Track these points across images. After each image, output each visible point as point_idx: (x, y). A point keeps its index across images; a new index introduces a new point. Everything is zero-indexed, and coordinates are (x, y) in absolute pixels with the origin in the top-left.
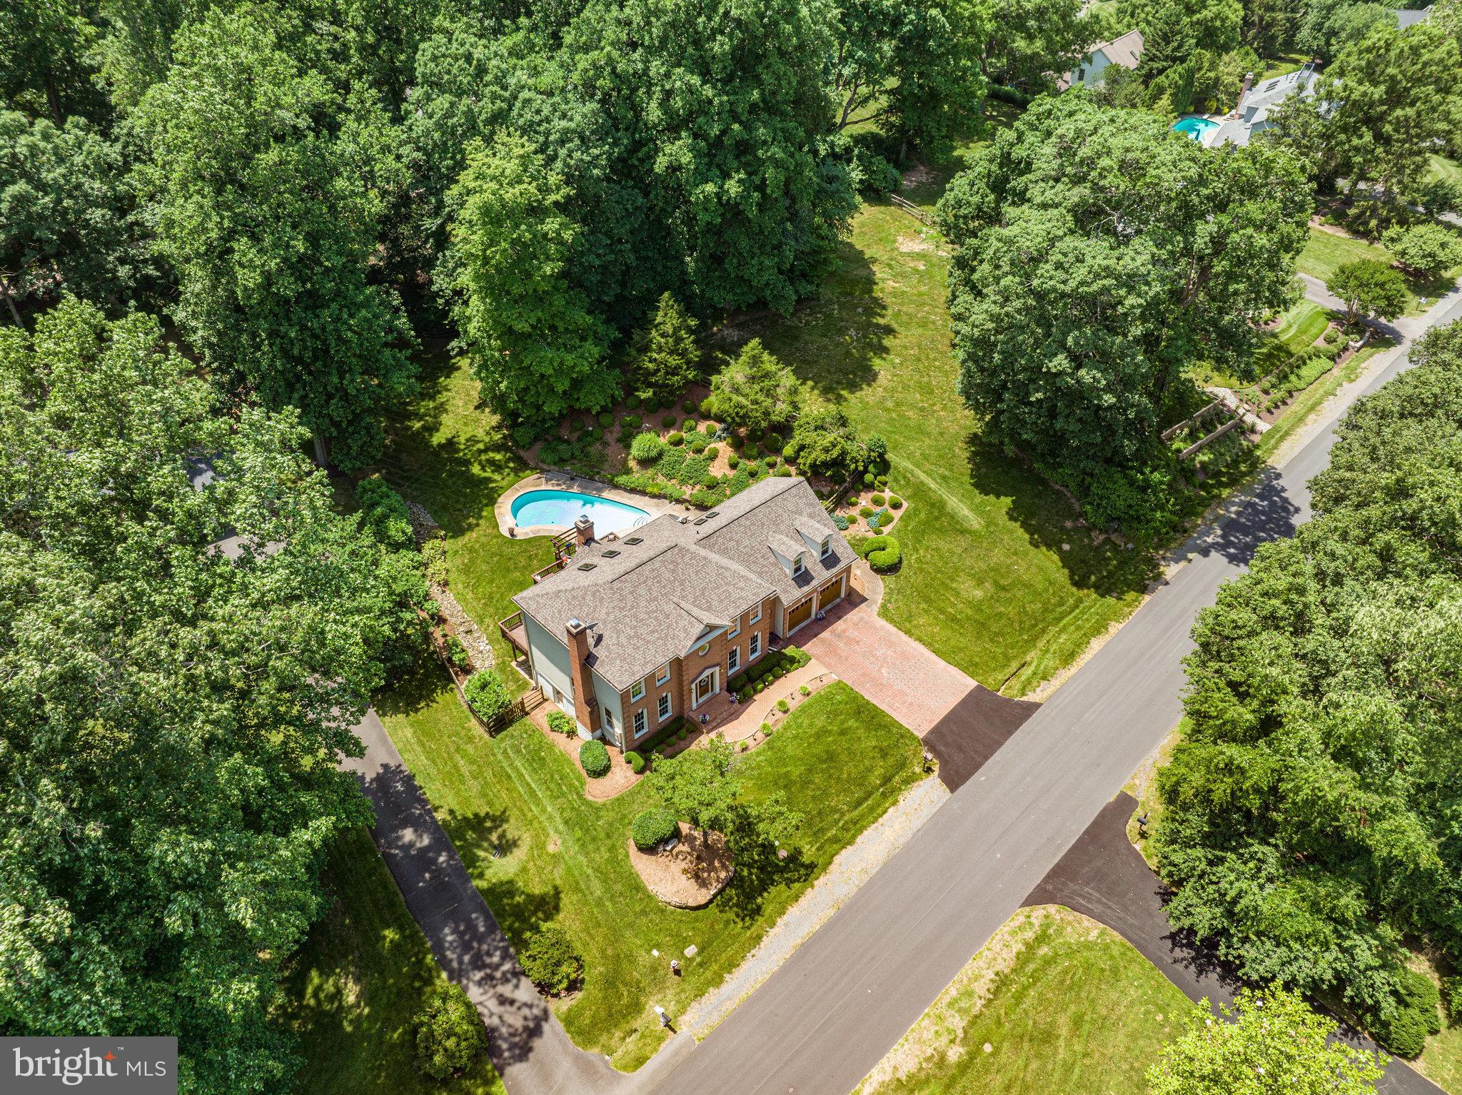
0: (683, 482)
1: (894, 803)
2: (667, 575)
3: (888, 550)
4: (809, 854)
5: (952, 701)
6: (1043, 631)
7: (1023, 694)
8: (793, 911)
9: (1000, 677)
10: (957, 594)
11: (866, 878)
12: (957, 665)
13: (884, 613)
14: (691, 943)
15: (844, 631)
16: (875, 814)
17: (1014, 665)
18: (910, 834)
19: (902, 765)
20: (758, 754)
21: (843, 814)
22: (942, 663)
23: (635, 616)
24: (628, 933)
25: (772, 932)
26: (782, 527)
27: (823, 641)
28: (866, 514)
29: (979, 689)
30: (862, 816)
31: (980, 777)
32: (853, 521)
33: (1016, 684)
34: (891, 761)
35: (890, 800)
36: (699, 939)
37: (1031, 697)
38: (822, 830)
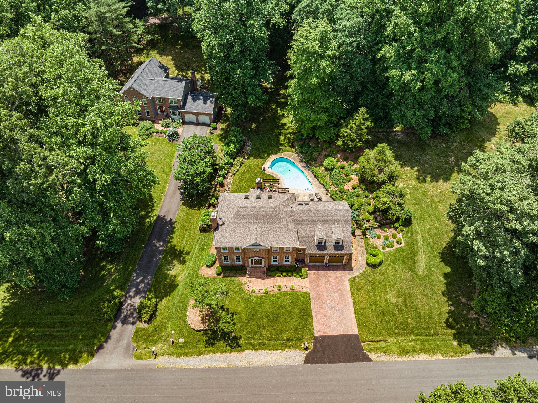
0: (333, 184)
1: (282, 350)
2: (261, 216)
3: (376, 258)
4: (241, 342)
5: (341, 332)
6: (407, 334)
7: (370, 351)
8: (218, 355)
9: (370, 337)
10: (386, 294)
11: (247, 365)
12: (358, 321)
13: (352, 281)
14: (184, 338)
15: (330, 276)
16: (274, 348)
17: (381, 338)
18: (276, 364)
19: (299, 339)
20: (255, 297)
21: (263, 339)
22: (353, 315)
23: (238, 224)
24: (172, 320)
25: (206, 356)
26: (327, 224)
27: (319, 275)
28: (386, 238)
29: (356, 336)
30: (269, 345)
31: (319, 367)
32: (379, 237)
33: (373, 345)
34: (297, 335)
35: (283, 348)
36: (186, 339)
37: (372, 355)
38: (252, 338)
